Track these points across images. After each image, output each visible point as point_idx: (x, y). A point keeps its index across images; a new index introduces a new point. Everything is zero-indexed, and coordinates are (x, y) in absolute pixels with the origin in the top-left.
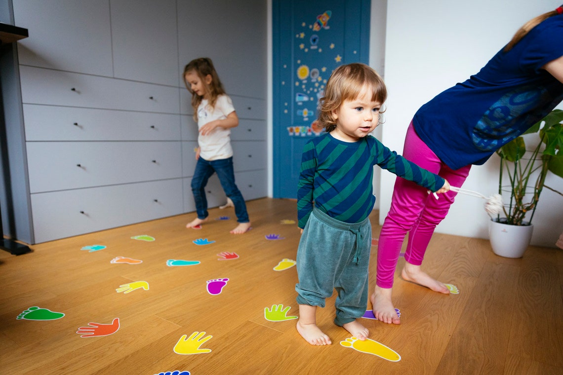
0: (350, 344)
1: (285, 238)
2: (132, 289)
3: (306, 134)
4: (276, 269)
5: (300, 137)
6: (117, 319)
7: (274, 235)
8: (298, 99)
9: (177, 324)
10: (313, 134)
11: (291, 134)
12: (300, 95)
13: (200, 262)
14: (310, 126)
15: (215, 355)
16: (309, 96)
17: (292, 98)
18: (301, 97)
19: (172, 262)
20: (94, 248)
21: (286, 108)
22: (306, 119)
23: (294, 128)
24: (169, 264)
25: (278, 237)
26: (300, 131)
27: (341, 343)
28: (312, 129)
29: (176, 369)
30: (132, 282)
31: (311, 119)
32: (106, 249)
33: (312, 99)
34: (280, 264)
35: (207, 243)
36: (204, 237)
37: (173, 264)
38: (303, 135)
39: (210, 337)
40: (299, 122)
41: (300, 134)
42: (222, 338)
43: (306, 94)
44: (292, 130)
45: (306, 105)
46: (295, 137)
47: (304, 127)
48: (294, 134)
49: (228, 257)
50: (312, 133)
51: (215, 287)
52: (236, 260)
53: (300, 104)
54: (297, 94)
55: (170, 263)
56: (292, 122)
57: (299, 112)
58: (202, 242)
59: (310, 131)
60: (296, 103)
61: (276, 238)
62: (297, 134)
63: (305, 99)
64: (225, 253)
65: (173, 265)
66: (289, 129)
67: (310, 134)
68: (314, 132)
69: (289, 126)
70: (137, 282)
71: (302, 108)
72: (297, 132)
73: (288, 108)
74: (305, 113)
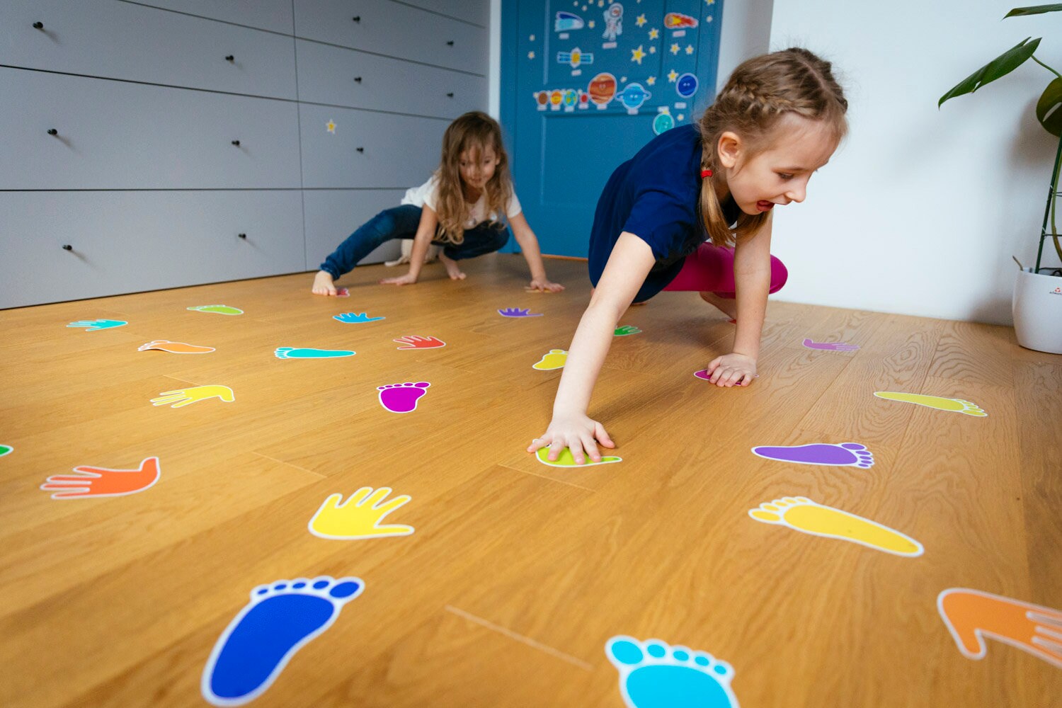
0: (777, 518)
1: (542, 315)
2: (191, 400)
3: (576, 108)
4: (535, 366)
5: (561, 115)
6: (153, 461)
7: (517, 310)
8: (560, 25)
9: (313, 470)
10: (593, 107)
11: (542, 107)
12: (563, 17)
13: (355, 353)
14: (585, 90)
15: (426, 539)
16: (586, 18)
17: (547, 23)
18: (566, 21)
19: (287, 352)
20: (98, 324)
21: (532, 46)
22: (577, 73)
23: (549, 93)
24: (281, 355)
25: (527, 313)
26: (562, 99)
27: (752, 513)
28: (589, 96)
29: (322, 573)
30: (192, 386)
31: (588, 71)
32: (126, 327)
33: (592, 24)
34: (544, 357)
35: (367, 320)
36: (358, 310)
37: (288, 354)
38: (569, 109)
39: (405, 499)
40: (562, 78)
41: (563, 107)
42: (438, 500)
43: (578, 11)
44: (543, 99)
45: (577, 38)
46: (550, 115)
47: (570, 91)
48: (549, 106)
49: (417, 344)
50: (590, 103)
51: (400, 399)
52: (440, 351)
53: (564, 36)
54: (558, 14)
55: (282, 353)
56: (546, 81)
57: (560, 56)
58: (354, 319)
59: (584, 99)
60: (554, 35)
61: (524, 314)
62: (556, 108)
63: (577, 24)
64: (412, 337)
65: (289, 357)
66: (536, 95)
67: (584, 106)
68: (594, 102)
69: (538, 91)
70: (202, 387)
71: (567, 46)
72: (556, 103)
73: (538, 47)
74: (576, 57)
